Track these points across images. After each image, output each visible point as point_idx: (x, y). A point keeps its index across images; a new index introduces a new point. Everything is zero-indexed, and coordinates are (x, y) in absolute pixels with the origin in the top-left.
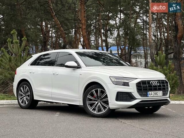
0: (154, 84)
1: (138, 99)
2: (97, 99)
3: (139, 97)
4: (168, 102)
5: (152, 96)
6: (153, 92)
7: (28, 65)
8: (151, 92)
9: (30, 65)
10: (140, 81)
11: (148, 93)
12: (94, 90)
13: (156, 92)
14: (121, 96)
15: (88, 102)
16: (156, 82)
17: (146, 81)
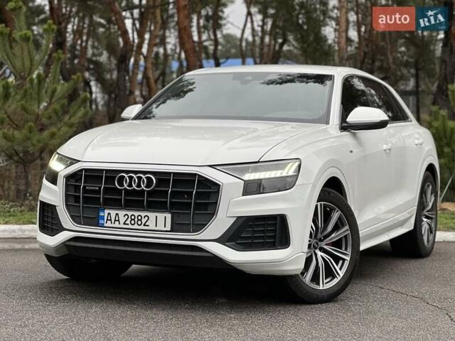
0: (130, 185)
1: (68, 230)
5: (117, 224)
6: (122, 213)
8: (113, 213)
10: (81, 170)
11: (101, 214)
13: (136, 214)
17: (102, 170)
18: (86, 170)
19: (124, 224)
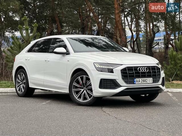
0: (142, 71)
1: (124, 86)
2: (83, 87)
3: (125, 84)
4: (160, 89)
5: (139, 83)
6: (140, 79)
7: (26, 52)
8: (138, 79)
9: (27, 52)
11: (135, 80)
12: (79, 77)
13: (144, 79)
14: (104, 84)
15: (73, 90)
16: (144, 68)
17: (132, 67)
18: (127, 67)
19: (141, 82)
